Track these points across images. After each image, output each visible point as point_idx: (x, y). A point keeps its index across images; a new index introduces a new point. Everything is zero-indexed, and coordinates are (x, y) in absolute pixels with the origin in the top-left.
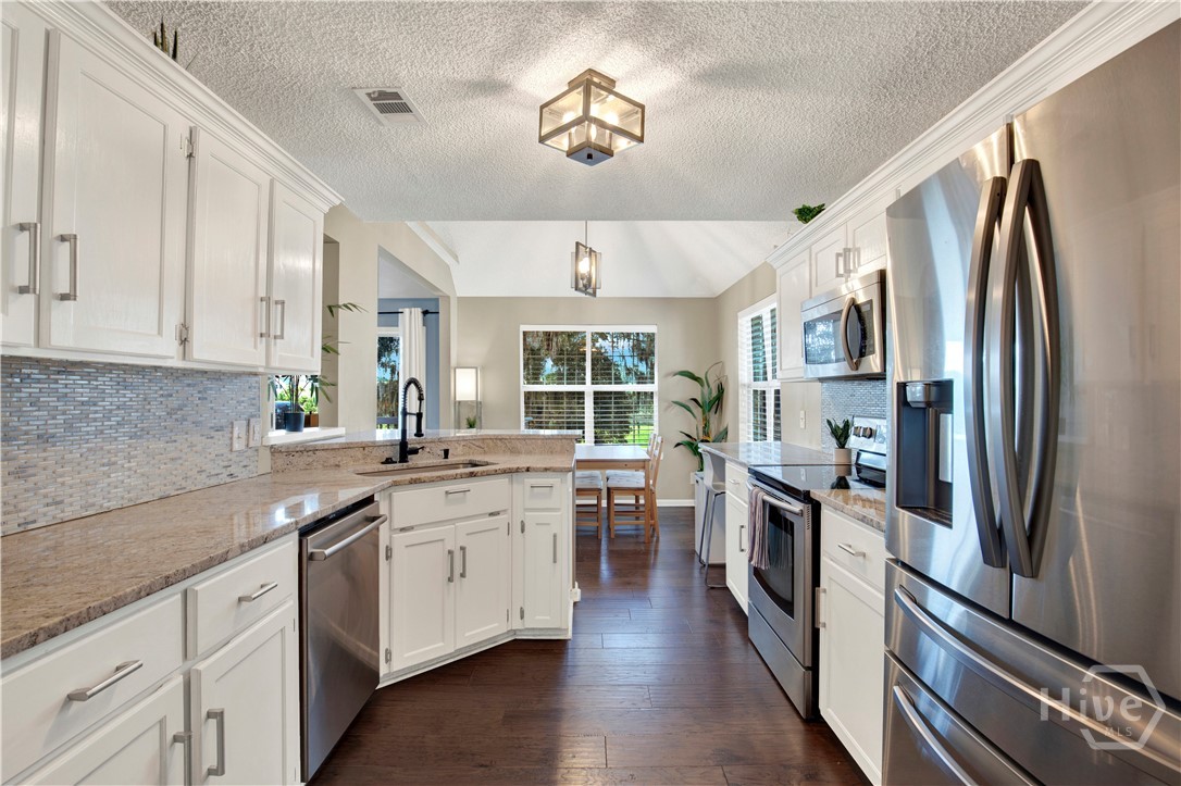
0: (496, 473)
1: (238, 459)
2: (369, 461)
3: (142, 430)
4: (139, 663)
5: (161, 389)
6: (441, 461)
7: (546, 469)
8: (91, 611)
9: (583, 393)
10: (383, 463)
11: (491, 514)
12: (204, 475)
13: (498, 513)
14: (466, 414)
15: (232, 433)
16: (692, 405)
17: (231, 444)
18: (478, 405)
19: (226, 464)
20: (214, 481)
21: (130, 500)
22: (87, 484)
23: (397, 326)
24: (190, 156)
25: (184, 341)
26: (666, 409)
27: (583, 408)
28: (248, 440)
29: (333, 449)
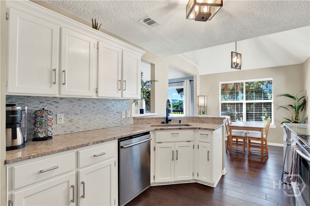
0: (192, 128)
1: (124, 120)
2: (158, 122)
3: (98, 113)
4: (58, 167)
5: (103, 103)
6: (178, 123)
7: (205, 129)
8: (45, 153)
9: (242, 103)
10: (161, 123)
11: (187, 141)
12: (114, 124)
13: (190, 141)
14: (202, 109)
15: (122, 114)
16: (290, 108)
17: (122, 117)
18: (205, 107)
19: (120, 121)
20: (117, 125)
21: (95, 128)
22: (85, 124)
23: (183, 85)
24: (98, 48)
25: (97, 92)
26: (277, 109)
27: (242, 108)
28: (126, 115)
29: (148, 119)
